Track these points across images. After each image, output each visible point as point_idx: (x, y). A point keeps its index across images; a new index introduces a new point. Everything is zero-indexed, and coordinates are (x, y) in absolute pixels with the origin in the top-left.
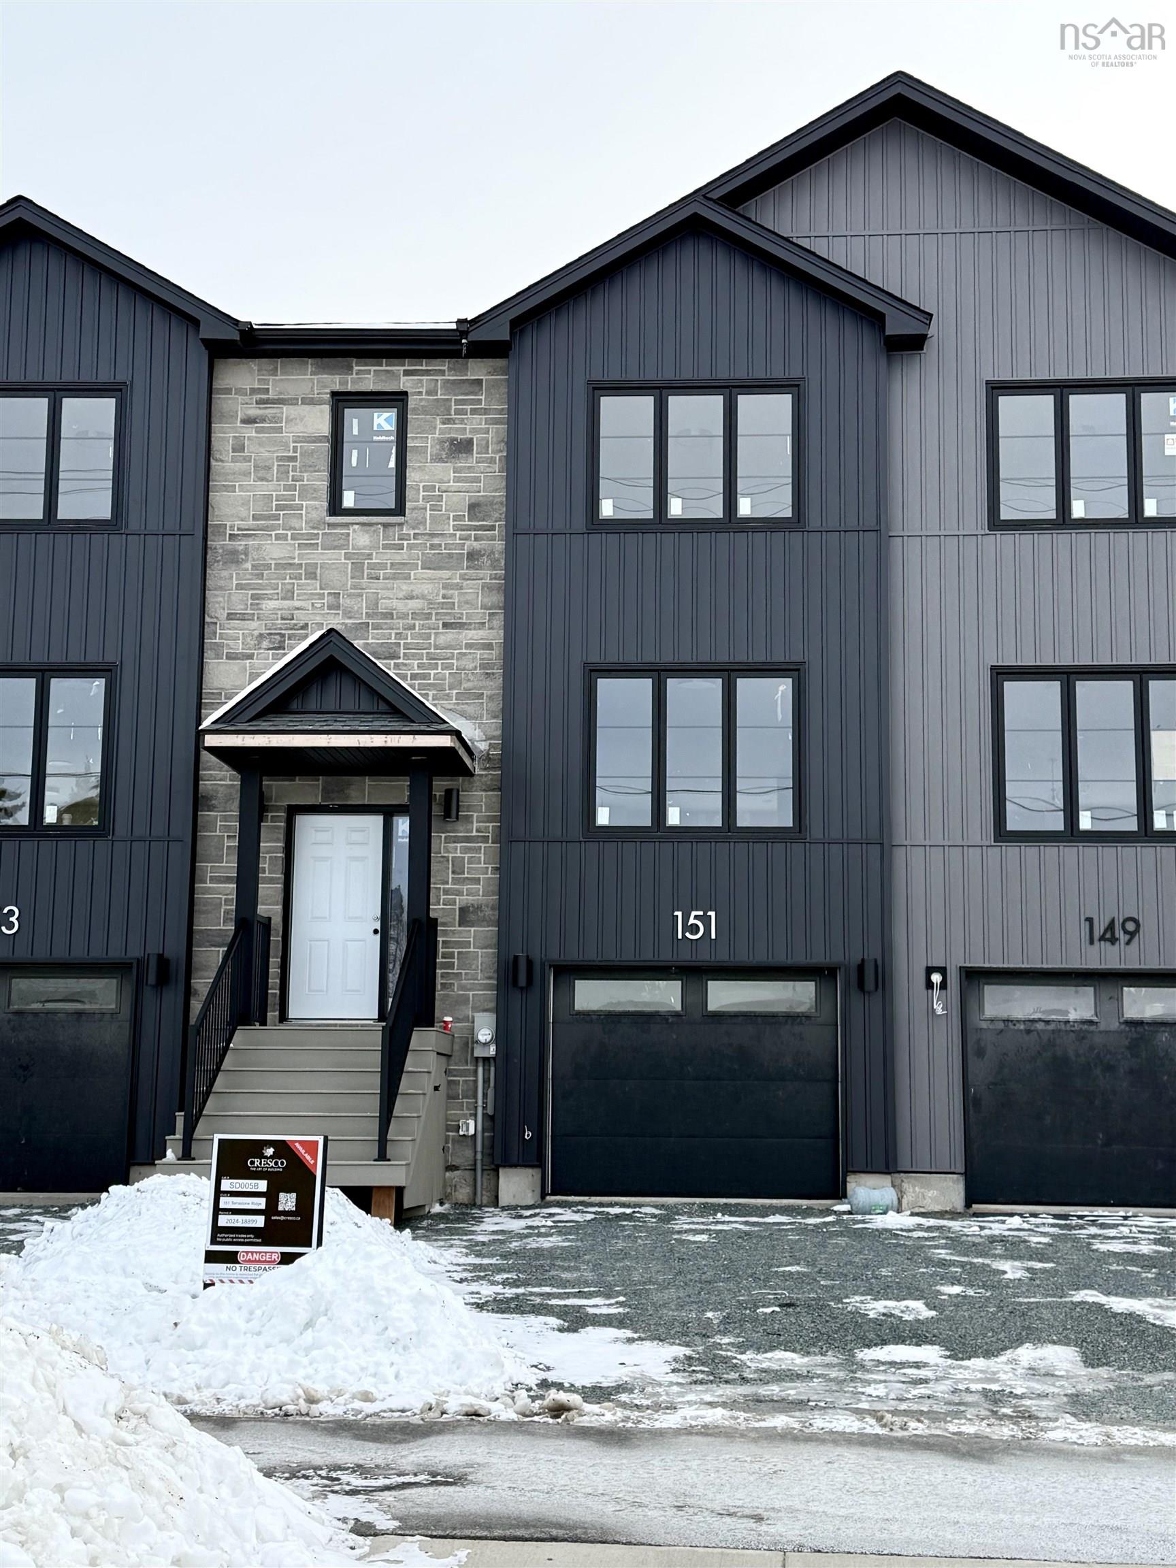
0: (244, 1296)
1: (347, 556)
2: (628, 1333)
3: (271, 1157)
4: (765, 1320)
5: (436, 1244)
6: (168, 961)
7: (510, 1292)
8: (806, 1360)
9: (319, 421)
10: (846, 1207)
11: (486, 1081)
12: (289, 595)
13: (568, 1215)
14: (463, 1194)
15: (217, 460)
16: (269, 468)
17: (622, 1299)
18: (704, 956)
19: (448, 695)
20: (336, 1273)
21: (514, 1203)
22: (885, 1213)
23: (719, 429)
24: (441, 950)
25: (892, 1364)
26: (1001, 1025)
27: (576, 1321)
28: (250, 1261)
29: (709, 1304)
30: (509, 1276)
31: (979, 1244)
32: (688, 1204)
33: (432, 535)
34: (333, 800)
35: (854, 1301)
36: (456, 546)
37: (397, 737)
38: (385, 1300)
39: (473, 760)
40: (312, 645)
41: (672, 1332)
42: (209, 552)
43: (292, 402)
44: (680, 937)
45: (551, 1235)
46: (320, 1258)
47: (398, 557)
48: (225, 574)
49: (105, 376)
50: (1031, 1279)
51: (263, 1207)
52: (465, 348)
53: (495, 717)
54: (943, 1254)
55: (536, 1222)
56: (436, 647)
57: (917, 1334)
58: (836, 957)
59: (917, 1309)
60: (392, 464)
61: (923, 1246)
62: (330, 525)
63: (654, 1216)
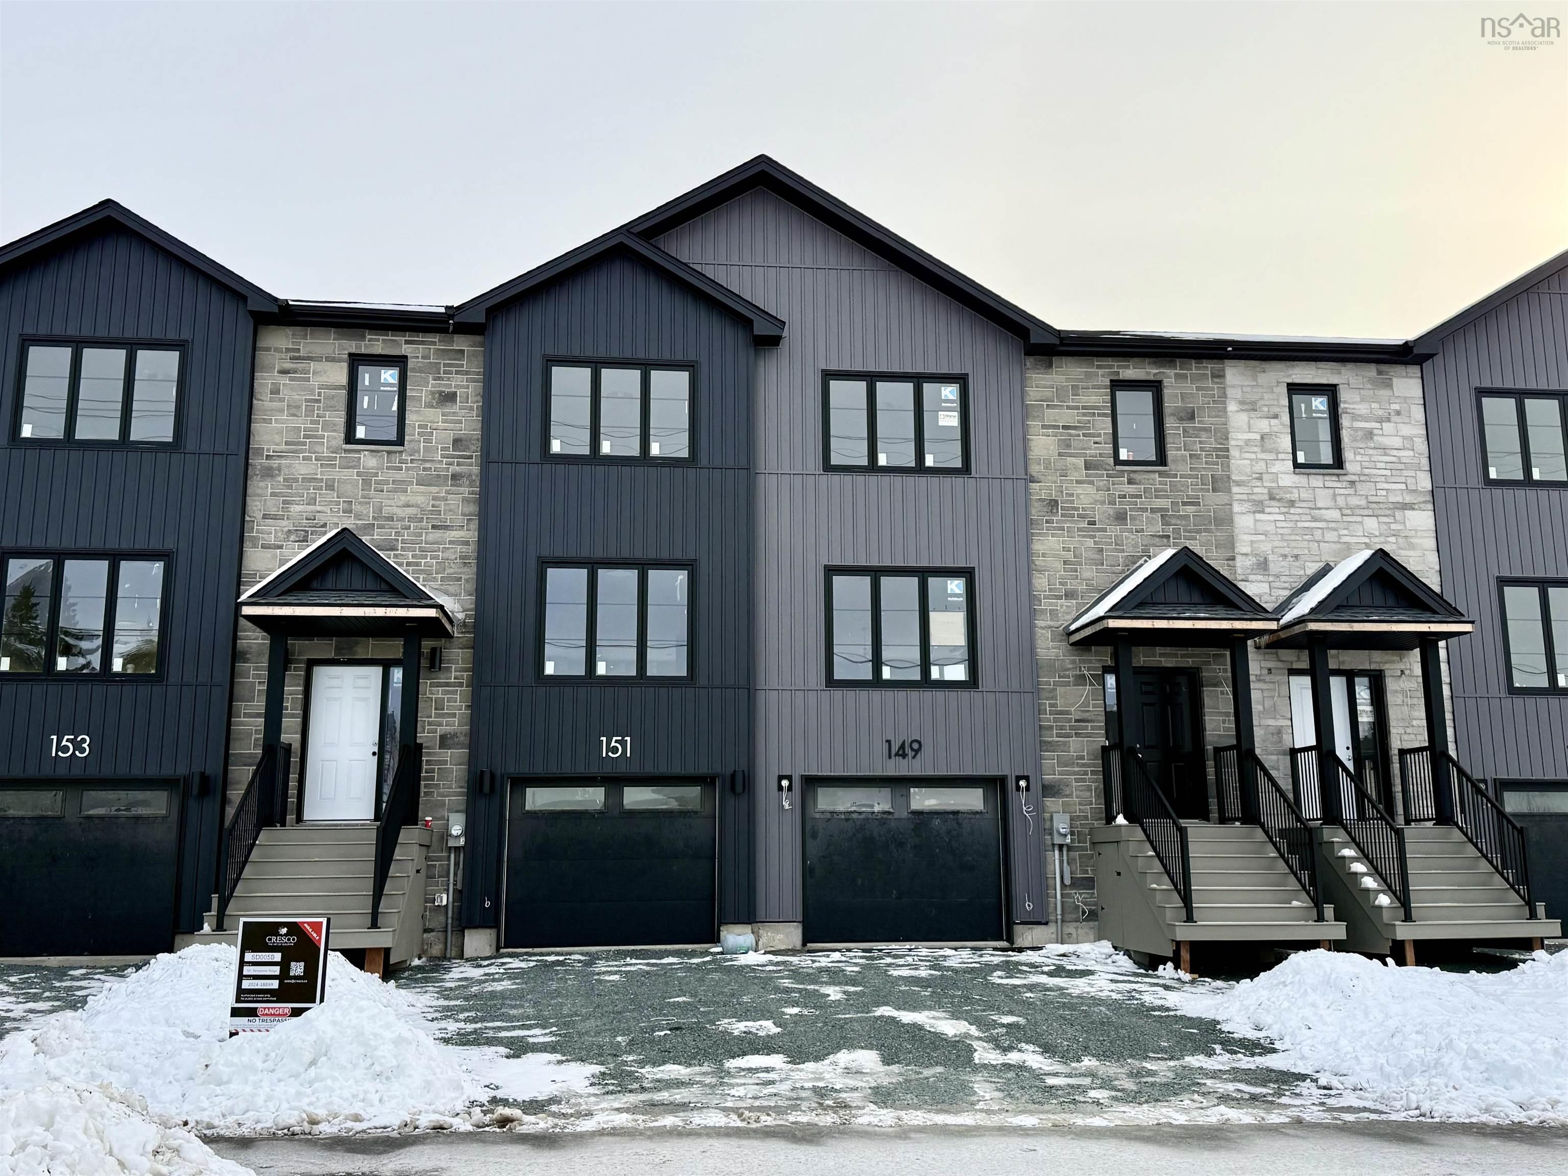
0: (262, 1042)
1: (358, 474)
2: (559, 1057)
3: (285, 935)
4: (660, 1041)
5: (414, 990)
6: (208, 777)
7: (470, 1027)
8: (689, 1070)
9: (339, 375)
10: (719, 949)
11: (457, 864)
12: (312, 501)
13: (516, 963)
14: (436, 950)
15: (258, 400)
16: (298, 407)
17: (554, 1029)
18: (622, 769)
19: (434, 578)
20: (334, 1023)
21: (475, 955)
22: (746, 953)
23: (637, 393)
24: (425, 767)
25: (750, 1070)
26: (829, 816)
27: (518, 1049)
28: (267, 1015)
29: (619, 1030)
30: (470, 1014)
31: (812, 974)
32: (606, 951)
33: (424, 461)
34: (343, 655)
35: (724, 1023)
36: (443, 469)
37: (394, 609)
38: (372, 1043)
39: (453, 626)
40: (329, 540)
41: (591, 1054)
42: (250, 468)
43: (318, 359)
44: (604, 755)
45: (503, 980)
46: (323, 1011)
47: (399, 476)
48: (262, 484)
49: (172, 335)
50: (847, 1000)
51: (278, 973)
52: (451, 327)
53: (470, 595)
54: (786, 983)
55: (492, 970)
56: (426, 543)
57: (765, 1046)
58: (717, 769)
59: (768, 1027)
60: (395, 408)
61: (773, 978)
62: (346, 451)
63: (580, 961)
